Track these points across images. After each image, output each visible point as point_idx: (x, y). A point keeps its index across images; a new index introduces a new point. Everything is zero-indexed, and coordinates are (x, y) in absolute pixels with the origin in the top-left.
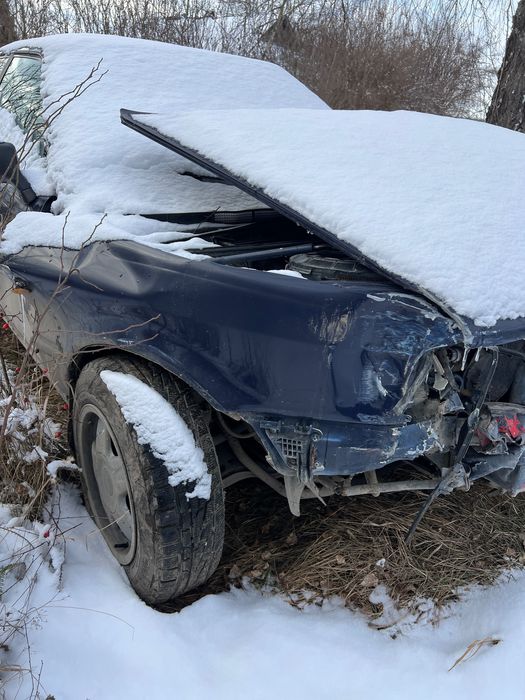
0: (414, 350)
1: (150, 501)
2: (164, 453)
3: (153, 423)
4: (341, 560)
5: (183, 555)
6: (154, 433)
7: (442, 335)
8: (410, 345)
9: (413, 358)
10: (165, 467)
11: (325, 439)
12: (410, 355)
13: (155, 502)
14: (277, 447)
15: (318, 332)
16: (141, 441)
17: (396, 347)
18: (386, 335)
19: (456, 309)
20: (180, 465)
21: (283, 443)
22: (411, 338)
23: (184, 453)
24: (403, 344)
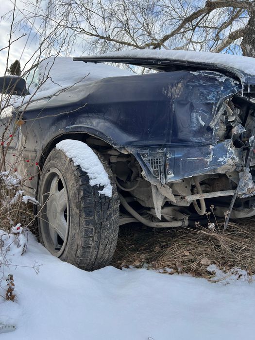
0: (216, 100)
1: (79, 194)
2: (88, 169)
3: (82, 155)
4: (187, 253)
5: (95, 229)
6: (83, 160)
7: (229, 88)
8: (214, 97)
9: (216, 103)
10: (88, 176)
11: (173, 157)
12: (214, 102)
13: (82, 193)
14: (148, 164)
15: (167, 94)
16: (75, 164)
17: (207, 99)
18: (202, 93)
19: (234, 67)
20: (96, 175)
21: (151, 161)
22: (214, 93)
23: (98, 169)
24: (210, 97)
